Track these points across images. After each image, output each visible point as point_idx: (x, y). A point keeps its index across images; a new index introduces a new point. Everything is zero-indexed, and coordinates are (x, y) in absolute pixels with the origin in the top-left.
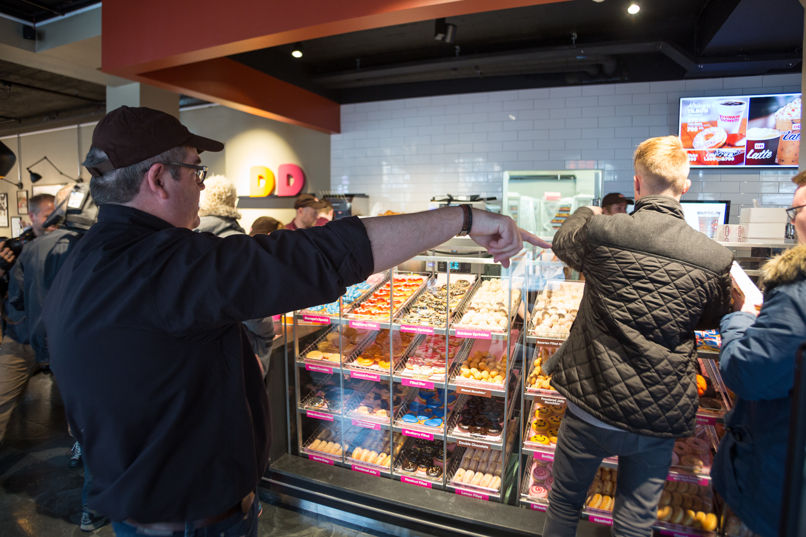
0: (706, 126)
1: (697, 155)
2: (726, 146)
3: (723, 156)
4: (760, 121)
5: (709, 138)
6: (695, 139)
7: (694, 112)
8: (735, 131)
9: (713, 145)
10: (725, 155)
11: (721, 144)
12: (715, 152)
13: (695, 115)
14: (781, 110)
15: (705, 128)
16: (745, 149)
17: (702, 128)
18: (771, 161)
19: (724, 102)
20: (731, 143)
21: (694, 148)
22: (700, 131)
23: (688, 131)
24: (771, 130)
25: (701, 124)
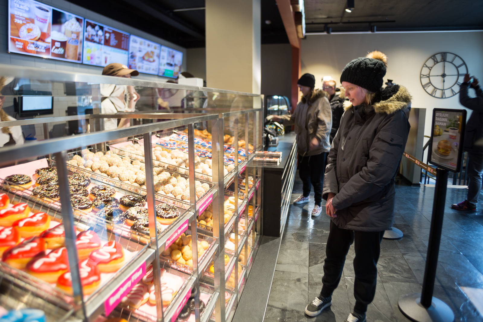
0: (27, 21)
1: (22, 44)
2: (40, 41)
3: (38, 47)
4: (57, 27)
5: (30, 31)
6: (20, 30)
7: (19, 7)
8: (45, 31)
9: (32, 38)
10: (40, 47)
11: (37, 38)
12: (33, 44)
13: (20, 10)
14: (67, 23)
15: (27, 23)
16: (50, 45)
17: (25, 22)
18: (63, 56)
19: (38, 6)
20: (43, 39)
21: (19, 37)
22: (24, 24)
23: (15, 21)
24: (63, 35)
25: (24, 19)
